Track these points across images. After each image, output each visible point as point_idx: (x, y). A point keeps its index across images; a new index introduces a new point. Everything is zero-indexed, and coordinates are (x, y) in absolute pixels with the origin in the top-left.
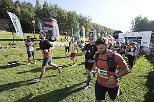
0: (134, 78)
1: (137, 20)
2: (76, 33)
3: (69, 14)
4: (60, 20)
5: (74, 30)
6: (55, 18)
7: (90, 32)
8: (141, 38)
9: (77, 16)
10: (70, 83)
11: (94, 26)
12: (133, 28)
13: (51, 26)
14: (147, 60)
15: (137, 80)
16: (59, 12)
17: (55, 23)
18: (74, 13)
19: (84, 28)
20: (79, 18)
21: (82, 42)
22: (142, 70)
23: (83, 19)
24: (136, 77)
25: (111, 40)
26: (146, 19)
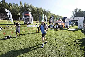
1: (76, 11)
3: (38, 9)
4: (33, 12)
5: (41, 17)
6: (30, 11)
7: (50, 19)
11: (52, 15)
12: (74, 15)
13: (29, 16)
16: (33, 8)
18: (41, 8)
19: (46, 16)
20: (43, 11)
25: (61, 22)
26: (80, 10)
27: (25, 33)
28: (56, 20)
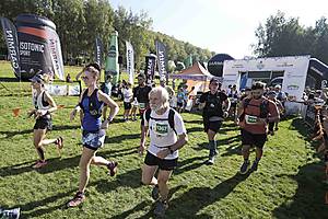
0: (264, 181)
1: (273, 25)
2: (110, 59)
3: (89, 7)
4: (65, 24)
5: (104, 50)
6: (49, 17)
7: (147, 58)
8: (282, 73)
9: (111, 13)
10: (93, 198)
11: (157, 40)
12: (262, 46)
13: (41, 41)
14: (296, 133)
15: (271, 188)
17: (50, 32)
18: (103, 5)
19: (129, 47)
20: (116, 18)
21: (126, 85)
22: (284, 161)
23: (127, 22)
24: (270, 180)
25: (203, 78)
26: (294, 23)
27: (19, 127)
28: (179, 68)
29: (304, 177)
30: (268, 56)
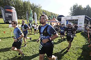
1: (75, 7)
2: (30, 17)
3: (24, 3)
4: (18, 8)
5: (29, 15)
6: (13, 6)
8: (77, 20)
9: (30, 5)
11: (43, 12)
12: (72, 13)
13: (11, 13)
14: (82, 36)
15: (75, 52)
17: (14, 10)
18: (28, 3)
20: (32, 6)
22: (79, 44)
23: (35, 7)
24: (75, 49)
25: (56, 22)
26: (80, 6)
27: (6, 36)
28: (49, 19)
29: (84, 48)
30: (74, 15)
